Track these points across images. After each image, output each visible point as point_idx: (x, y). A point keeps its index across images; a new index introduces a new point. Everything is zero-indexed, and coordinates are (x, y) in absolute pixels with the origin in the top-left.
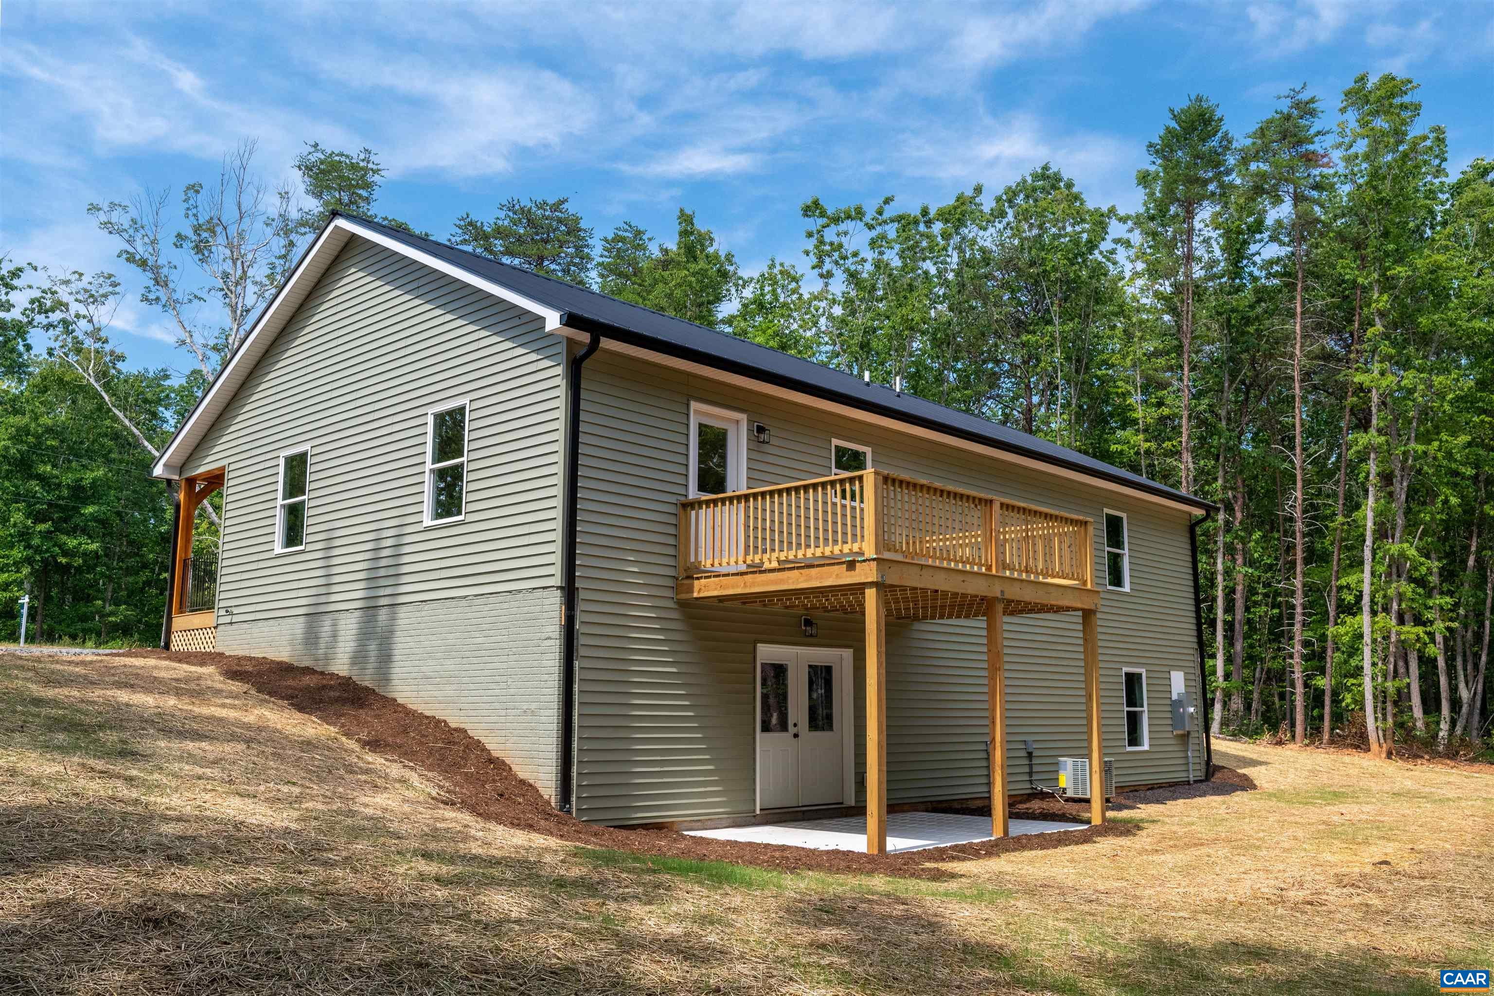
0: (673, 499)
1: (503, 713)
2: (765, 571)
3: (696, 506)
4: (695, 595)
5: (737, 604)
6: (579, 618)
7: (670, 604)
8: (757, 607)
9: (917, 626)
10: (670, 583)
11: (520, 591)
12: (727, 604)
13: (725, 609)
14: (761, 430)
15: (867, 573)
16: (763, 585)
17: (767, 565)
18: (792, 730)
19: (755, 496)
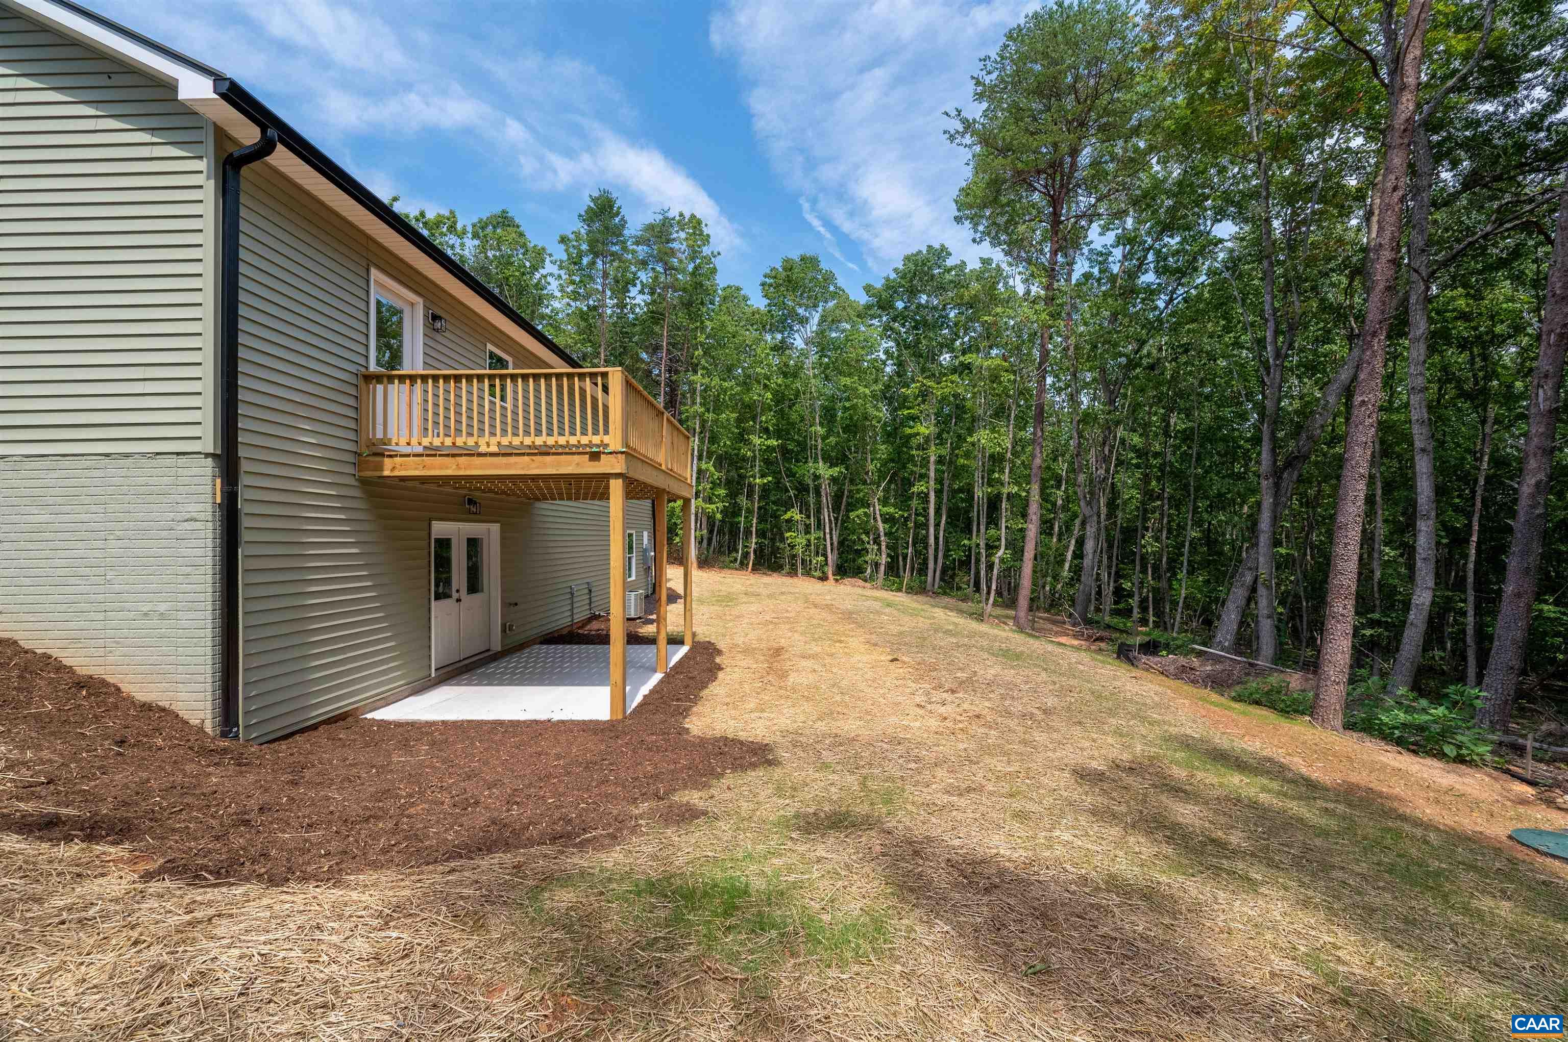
0: (353, 368)
1: (101, 616)
2: (480, 455)
3: (385, 380)
4: (386, 473)
5: (416, 484)
6: (243, 494)
7: (351, 481)
8: (433, 487)
9: (539, 505)
10: (350, 458)
11: (127, 455)
12: (409, 484)
13: (406, 488)
14: (435, 318)
15: (615, 465)
16: (481, 468)
17: (483, 449)
18: (455, 595)
19: (435, 378)
